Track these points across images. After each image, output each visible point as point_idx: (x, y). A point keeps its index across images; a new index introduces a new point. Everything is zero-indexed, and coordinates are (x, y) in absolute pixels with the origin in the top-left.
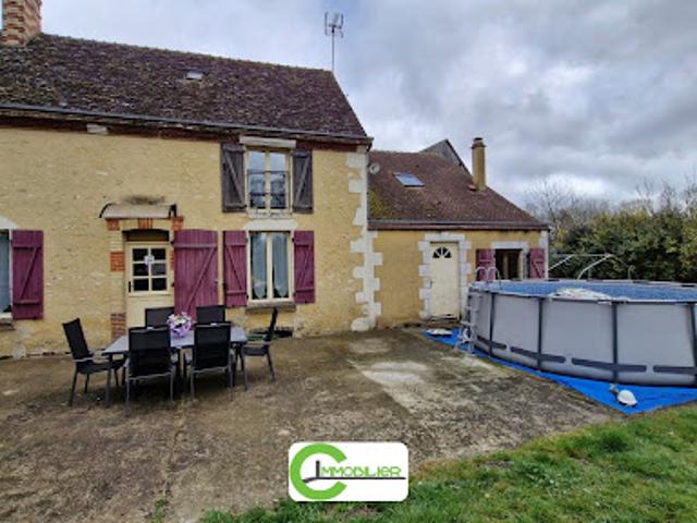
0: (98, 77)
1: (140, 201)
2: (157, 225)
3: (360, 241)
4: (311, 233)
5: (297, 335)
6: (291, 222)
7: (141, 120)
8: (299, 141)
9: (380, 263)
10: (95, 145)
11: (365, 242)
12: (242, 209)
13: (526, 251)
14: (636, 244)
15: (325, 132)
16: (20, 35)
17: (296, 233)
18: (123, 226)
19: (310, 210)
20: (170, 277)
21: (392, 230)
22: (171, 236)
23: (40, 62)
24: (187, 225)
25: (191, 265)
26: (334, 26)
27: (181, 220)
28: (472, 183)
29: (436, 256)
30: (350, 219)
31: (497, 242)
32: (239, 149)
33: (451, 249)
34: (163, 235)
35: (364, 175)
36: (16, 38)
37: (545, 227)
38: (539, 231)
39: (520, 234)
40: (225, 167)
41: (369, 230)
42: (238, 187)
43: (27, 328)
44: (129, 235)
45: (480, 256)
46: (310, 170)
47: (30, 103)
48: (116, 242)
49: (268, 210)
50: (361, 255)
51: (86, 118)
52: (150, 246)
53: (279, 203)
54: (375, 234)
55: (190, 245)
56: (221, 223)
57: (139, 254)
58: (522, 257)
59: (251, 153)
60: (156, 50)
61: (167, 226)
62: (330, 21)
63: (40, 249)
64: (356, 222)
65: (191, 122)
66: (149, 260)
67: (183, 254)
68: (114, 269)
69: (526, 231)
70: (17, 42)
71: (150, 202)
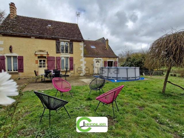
0: (31, 26)
1: (41, 51)
2: (44, 56)
3: (82, 59)
4: (73, 57)
5: (70, 76)
6: (69, 55)
7: (41, 36)
8: (70, 40)
9: (86, 63)
10: (33, 40)
11: (83, 59)
12: (60, 53)
13: (114, 62)
14: (137, 61)
15: (75, 38)
16: (14, 16)
17: (70, 57)
18: (38, 56)
19: (72, 53)
20: (46, 65)
21: (88, 57)
22: (47, 58)
23: (19, 23)
24: (50, 56)
25: (51, 63)
26: (78, 15)
27: (48, 55)
28: (106, 48)
29: (96, 62)
30: (80, 55)
31: (108, 60)
32: (59, 42)
33: (99, 61)
34: (45, 57)
35: (83, 46)
36: (13, 17)
37: (118, 57)
38: (117, 58)
39: (113, 58)
40: (56, 45)
41: (84, 57)
42: (59, 49)
43: (21, 74)
44: (39, 57)
45: (105, 62)
46: (73, 46)
47: (20, 32)
48: (36, 58)
49: (65, 53)
50: (82, 62)
51: (31, 36)
52: (42, 59)
53: (67, 52)
54: (85, 58)
55: (50, 59)
56: (56, 55)
57: (40, 61)
58: (113, 63)
59: (61, 42)
60: (41, 19)
61: (46, 56)
62: (77, 13)
63: (23, 60)
64: (81, 55)
65: (50, 37)
66: (42, 62)
67: (49, 61)
68: (36, 63)
69: (114, 58)
70: (13, 18)
71: (43, 51)
